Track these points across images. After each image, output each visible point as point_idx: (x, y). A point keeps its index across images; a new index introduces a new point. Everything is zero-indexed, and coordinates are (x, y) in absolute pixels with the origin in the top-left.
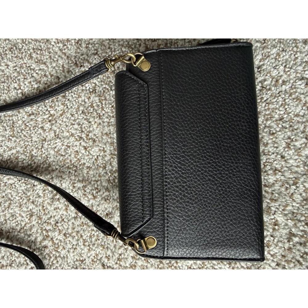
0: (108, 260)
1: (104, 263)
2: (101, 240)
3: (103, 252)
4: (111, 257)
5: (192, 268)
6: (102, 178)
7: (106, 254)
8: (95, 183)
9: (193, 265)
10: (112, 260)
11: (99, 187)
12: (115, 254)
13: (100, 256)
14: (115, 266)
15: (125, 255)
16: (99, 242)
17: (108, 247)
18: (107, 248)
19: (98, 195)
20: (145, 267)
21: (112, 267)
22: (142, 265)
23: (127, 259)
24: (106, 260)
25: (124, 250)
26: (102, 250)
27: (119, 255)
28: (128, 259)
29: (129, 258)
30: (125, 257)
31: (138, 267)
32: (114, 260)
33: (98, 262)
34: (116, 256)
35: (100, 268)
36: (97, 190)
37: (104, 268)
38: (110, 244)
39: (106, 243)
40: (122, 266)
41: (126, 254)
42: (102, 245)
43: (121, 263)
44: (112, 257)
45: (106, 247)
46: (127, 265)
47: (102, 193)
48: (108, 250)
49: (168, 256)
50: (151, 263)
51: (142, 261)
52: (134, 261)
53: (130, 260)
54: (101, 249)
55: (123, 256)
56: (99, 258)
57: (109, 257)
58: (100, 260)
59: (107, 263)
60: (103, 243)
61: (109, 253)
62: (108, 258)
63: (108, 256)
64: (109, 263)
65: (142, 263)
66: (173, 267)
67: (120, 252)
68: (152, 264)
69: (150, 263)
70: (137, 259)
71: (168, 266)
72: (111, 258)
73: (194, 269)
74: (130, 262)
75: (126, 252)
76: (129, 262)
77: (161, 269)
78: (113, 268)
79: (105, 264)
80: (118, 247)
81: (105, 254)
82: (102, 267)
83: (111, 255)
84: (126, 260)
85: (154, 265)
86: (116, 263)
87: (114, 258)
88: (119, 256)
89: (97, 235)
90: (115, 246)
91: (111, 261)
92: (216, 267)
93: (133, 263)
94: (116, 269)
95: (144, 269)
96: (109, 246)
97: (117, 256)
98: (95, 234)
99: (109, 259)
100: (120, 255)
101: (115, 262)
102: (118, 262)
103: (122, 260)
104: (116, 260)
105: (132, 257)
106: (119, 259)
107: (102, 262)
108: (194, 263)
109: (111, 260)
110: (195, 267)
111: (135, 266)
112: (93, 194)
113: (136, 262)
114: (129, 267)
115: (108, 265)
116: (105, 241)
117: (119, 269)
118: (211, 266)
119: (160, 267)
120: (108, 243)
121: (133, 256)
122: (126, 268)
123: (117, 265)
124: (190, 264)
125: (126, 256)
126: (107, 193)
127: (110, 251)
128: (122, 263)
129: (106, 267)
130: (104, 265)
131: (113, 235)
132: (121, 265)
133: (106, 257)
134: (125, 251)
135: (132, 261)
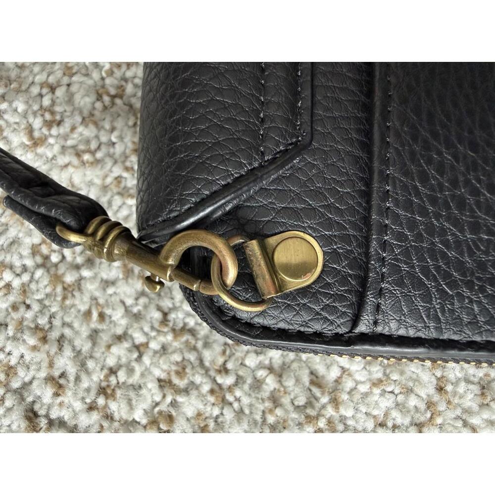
0: (56, 395)
1: (37, 407)
2: (36, 307)
3: (41, 356)
4: (72, 378)
5: (390, 424)
6: (75, 79)
7: (51, 365)
8: (45, 91)
9: (395, 414)
10: (75, 394)
11: (58, 109)
12: (90, 364)
13: (23, 376)
14: (84, 420)
15: (131, 371)
16: (29, 315)
17: (62, 336)
18: (61, 340)
19: (51, 136)
20: (212, 424)
21: (71, 423)
22: (199, 415)
23: (137, 388)
24: (47, 394)
25: (130, 351)
26: (34, 348)
27: (105, 371)
28: (144, 391)
29: (150, 385)
30: (130, 381)
31: (181, 422)
32: (81, 394)
33: (8, 403)
34: (95, 378)
35: (14, 427)
36: (48, 116)
37: (33, 427)
38: (76, 325)
39: (57, 322)
40: (116, 416)
41: (138, 369)
42: (37, 328)
43: (113, 406)
44: (78, 379)
45: (54, 335)
46: (138, 415)
47: (68, 130)
48: (61, 348)
49: (379, 329)
50: (236, 405)
51: (201, 396)
52: (169, 399)
53: (152, 392)
54: (32, 341)
55: (122, 376)
56: (16, 384)
57: (62, 381)
58: (20, 393)
59: (49, 407)
60: (43, 321)
61: (65, 362)
62: (57, 383)
63: (57, 374)
64: (61, 404)
65: (201, 407)
66: (322, 423)
67: (111, 362)
68: (242, 411)
69: (231, 404)
70: (178, 391)
71: (302, 418)
72: (71, 385)
73: (395, 428)
74: (149, 401)
75: (139, 359)
76: (146, 405)
77: (274, 429)
78: (74, 429)
79: (42, 412)
80: (105, 338)
81: (45, 364)
82: (24, 424)
83: (72, 370)
84: (132, 394)
85: (247, 411)
86: (91, 408)
87: (85, 384)
88: (107, 377)
89: (23, 285)
90: (94, 335)
91: (68, 397)
92: (475, 421)
93: (163, 407)
94: (87, 430)
95: (204, 429)
96: (67, 332)
97: (98, 376)
98: (16, 283)
99: (60, 386)
100: (113, 371)
101: (88, 401)
102: (101, 401)
103: (119, 393)
104: (93, 393)
105: (159, 380)
106: (102, 391)
107: (30, 399)
108: (397, 405)
109: (69, 393)
110: (399, 421)
111: (170, 419)
112: (30, 131)
113: (174, 404)
114: (144, 421)
115: (54, 415)
116: (53, 310)
117: (101, 430)
118: (458, 418)
119: (271, 419)
120: (67, 319)
121: (163, 376)
122: (129, 426)
123: (95, 416)
124: (384, 409)
125: (135, 379)
126: (88, 132)
127: (68, 352)
128: (117, 408)
129: (43, 422)
130: (36, 415)
131: (94, 234)
132: (109, 417)
133: (50, 379)
134: (135, 355)
135: (158, 398)
